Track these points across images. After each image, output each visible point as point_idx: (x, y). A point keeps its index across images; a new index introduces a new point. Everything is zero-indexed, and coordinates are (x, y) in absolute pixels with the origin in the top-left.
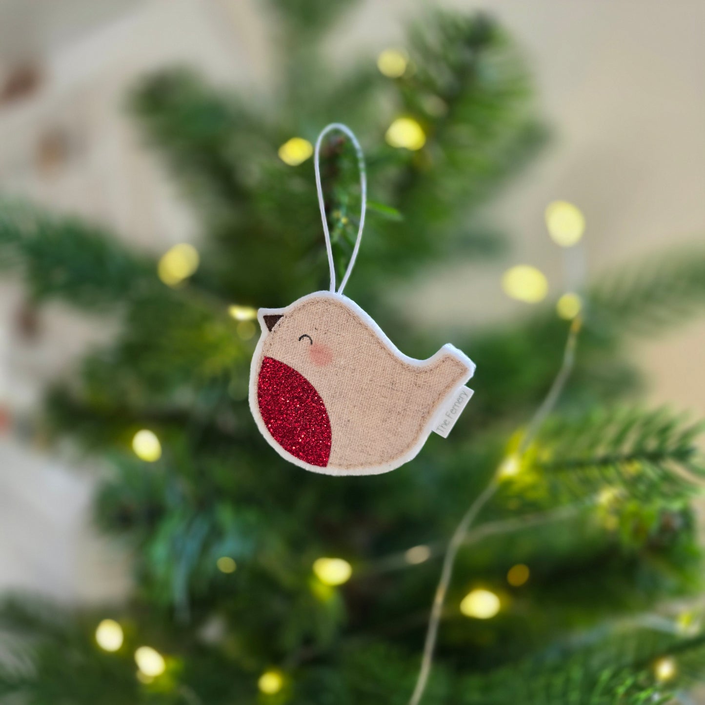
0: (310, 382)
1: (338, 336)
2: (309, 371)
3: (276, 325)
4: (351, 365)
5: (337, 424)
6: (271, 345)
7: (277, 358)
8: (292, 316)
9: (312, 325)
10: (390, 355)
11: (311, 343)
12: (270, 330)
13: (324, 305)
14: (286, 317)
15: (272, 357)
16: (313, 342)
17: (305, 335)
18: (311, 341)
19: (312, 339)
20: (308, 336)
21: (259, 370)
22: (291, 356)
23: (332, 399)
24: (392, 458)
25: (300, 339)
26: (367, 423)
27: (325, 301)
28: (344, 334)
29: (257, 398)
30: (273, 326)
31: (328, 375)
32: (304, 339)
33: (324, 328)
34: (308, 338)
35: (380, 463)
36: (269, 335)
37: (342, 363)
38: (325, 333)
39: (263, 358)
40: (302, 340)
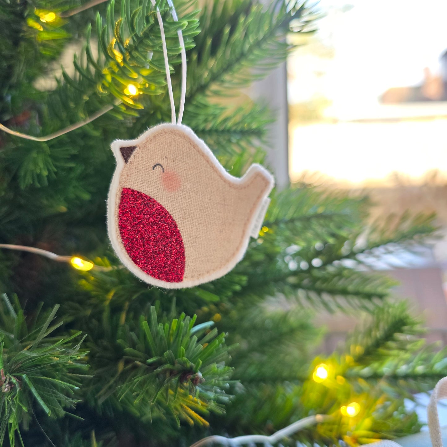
0: (165, 207)
1: (184, 163)
2: (164, 198)
3: (132, 156)
4: (195, 188)
5: (188, 242)
6: (128, 176)
7: (136, 188)
8: (145, 146)
9: (163, 154)
10: (221, 177)
11: (163, 171)
12: (126, 161)
13: (171, 135)
14: (140, 148)
15: (130, 187)
16: (165, 170)
17: (158, 164)
18: (163, 168)
19: (164, 167)
20: (160, 165)
21: (118, 202)
22: (147, 185)
23: (183, 219)
24: (228, 261)
25: (153, 168)
26: (210, 237)
27: (172, 132)
28: (188, 161)
29: (118, 229)
30: (129, 156)
31: (179, 199)
32: (157, 168)
33: (173, 156)
34: (160, 167)
35: (220, 268)
36: (125, 167)
37: (188, 187)
38: (174, 161)
39: (121, 190)
40: (155, 169)
